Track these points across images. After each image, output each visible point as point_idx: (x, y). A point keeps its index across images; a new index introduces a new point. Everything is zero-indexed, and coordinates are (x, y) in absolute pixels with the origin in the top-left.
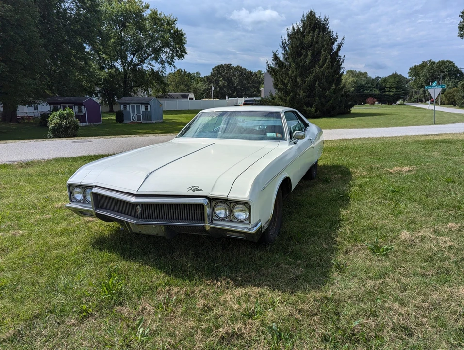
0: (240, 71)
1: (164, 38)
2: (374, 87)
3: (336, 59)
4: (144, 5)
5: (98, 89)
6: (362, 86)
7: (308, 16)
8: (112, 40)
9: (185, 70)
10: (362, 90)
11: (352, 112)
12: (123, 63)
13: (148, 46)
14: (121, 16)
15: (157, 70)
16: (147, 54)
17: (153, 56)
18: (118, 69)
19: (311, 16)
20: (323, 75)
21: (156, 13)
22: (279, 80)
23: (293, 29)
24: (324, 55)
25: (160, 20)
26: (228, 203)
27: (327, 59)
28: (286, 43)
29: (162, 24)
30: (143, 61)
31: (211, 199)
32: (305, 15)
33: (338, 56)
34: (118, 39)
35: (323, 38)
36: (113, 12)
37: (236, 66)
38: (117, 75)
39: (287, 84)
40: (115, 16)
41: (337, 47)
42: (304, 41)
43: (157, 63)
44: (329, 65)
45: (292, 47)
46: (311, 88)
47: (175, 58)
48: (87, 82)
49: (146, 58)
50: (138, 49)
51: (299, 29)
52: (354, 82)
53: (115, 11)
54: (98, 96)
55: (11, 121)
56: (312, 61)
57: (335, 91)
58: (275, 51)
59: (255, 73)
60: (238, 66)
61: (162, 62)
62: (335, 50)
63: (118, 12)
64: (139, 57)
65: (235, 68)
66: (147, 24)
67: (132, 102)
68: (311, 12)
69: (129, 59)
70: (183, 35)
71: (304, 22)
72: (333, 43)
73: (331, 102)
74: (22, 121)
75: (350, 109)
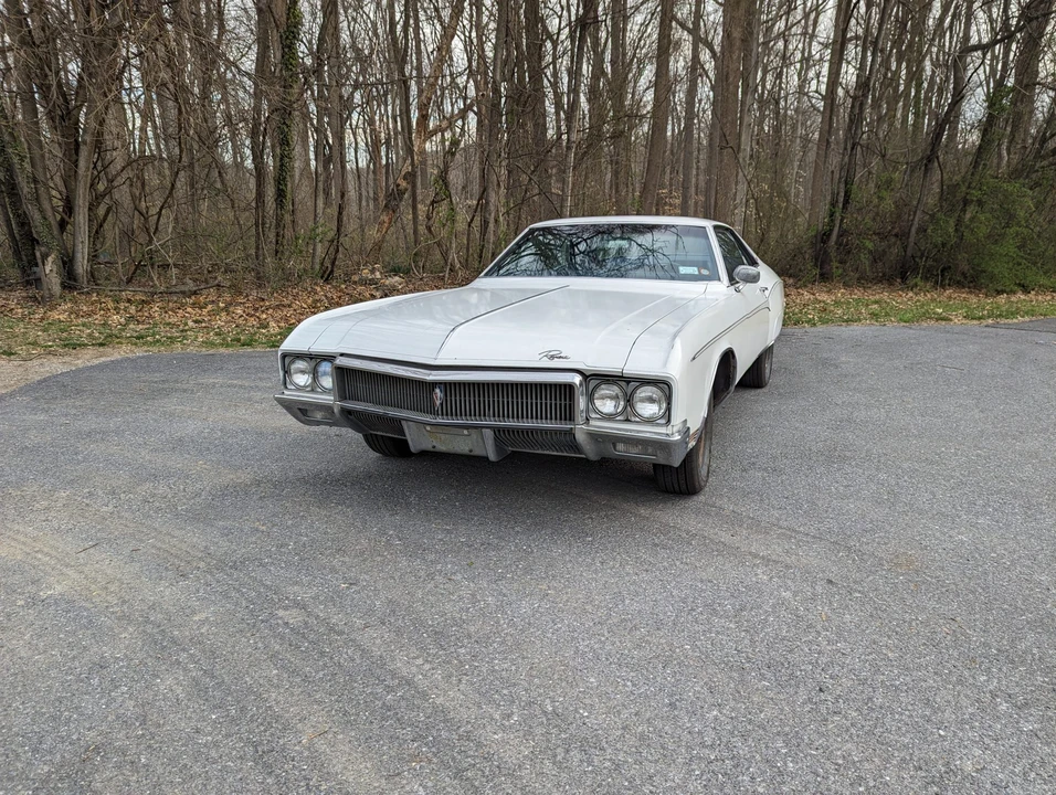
26: (623, 384)
31: (587, 377)
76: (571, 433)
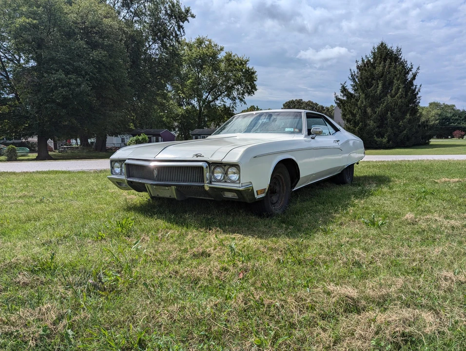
0: (311, 106)
1: (236, 76)
2: (463, 120)
3: (410, 88)
4: (219, 48)
5: (176, 124)
6: (447, 119)
7: (378, 48)
8: (190, 80)
9: (257, 107)
10: (448, 123)
11: (431, 143)
12: (199, 101)
13: (222, 84)
14: (199, 59)
15: (229, 106)
16: (221, 92)
17: (226, 93)
18: (194, 106)
19: (382, 48)
20: (396, 104)
21: (230, 55)
22: (347, 110)
23: (363, 61)
24: (397, 85)
25: (234, 61)
26: (223, 167)
27: (400, 88)
28: (355, 75)
29: (236, 65)
30: (216, 98)
31: (210, 164)
32: (376, 46)
33: (413, 85)
34: (196, 79)
35: (395, 67)
36: (192, 56)
37: (308, 101)
38: (193, 111)
39: (356, 115)
40: (194, 60)
41: (412, 76)
42: (374, 72)
43: (229, 99)
44: (402, 94)
45: (361, 78)
46: (382, 119)
47: (246, 94)
48: (167, 117)
49: (220, 95)
50: (213, 88)
51: (369, 61)
52: (437, 114)
53: (194, 55)
54: (175, 131)
55: (101, 150)
56: (383, 92)
57: (410, 121)
58: (343, 83)
59: (327, 108)
60: (309, 101)
61: (234, 99)
62: (409, 79)
63: (197, 56)
64: (213, 95)
65: (306, 103)
66: (223, 65)
67: (203, 133)
68: (382, 44)
69: (204, 97)
70: (253, 73)
71: (374, 54)
72: (408, 73)
73: (405, 132)
74: (110, 151)
75: (428, 140)
76: (203, 187)
